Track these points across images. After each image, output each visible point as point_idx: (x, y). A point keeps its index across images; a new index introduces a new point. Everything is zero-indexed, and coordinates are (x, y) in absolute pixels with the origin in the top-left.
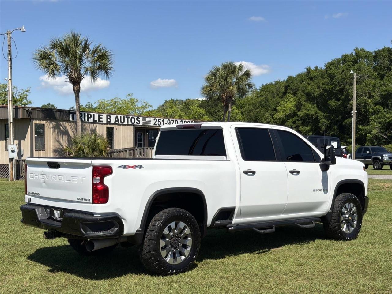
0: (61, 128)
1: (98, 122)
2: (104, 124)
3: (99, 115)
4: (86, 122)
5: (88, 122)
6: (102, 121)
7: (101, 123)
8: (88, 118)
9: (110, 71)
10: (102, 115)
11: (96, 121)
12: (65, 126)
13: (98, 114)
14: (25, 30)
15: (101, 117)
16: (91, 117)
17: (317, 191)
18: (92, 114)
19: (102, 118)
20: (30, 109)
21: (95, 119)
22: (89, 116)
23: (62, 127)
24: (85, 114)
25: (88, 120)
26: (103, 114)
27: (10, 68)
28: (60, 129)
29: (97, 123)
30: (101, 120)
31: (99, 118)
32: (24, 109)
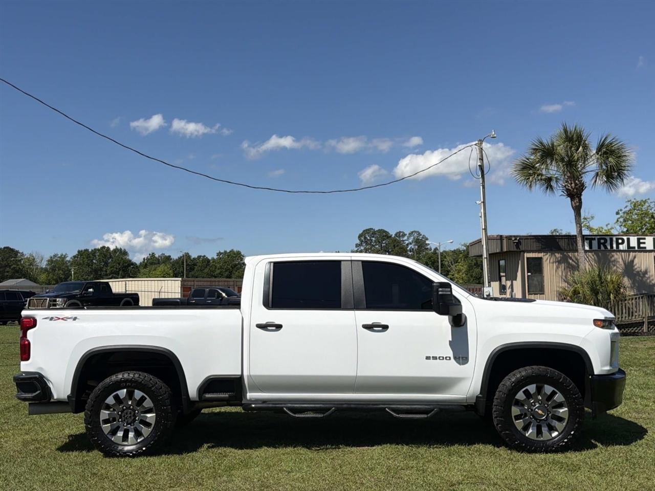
0: (571, 261)
1: (636, 249)
2: (650, 251)
3: (639, 240)
4: (614, 251)
5: (618, 250)
6: (645, 248)
7: (644, 250)
8: (618, 244)
9: (625, 172)
10: (645, 239)
11: (634, 248)
12: (577, 259)
13: (636, 238)
14: (495, 136)
15: (641, 241)
16: (623, 243)
17: (435, 358)
18: (625, 238)
19: (644, 243)
20: (518, 238)
21: (632, 245)
22: (620, 241)
23: (573, 260)
24: (611, 240)
25: (618, 247)
26: (646, 237)
27: (481, 187)
28: (569, 263)
29: (635, 251)
30: (642, 245)
31: (639, 243)
32: (509, 239)
